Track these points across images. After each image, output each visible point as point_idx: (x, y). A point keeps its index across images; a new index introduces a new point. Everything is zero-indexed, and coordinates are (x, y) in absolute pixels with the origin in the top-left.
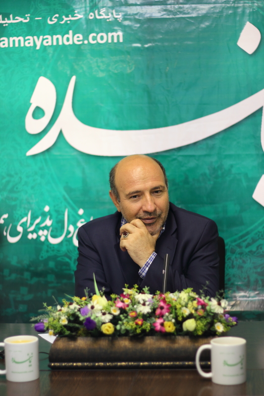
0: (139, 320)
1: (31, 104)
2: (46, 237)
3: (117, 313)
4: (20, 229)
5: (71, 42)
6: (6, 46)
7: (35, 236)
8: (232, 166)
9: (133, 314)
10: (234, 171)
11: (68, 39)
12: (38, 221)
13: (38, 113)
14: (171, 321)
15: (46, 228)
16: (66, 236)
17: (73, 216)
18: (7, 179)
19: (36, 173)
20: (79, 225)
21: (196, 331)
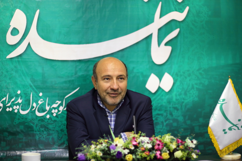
0: (147, 152)
1: (10, 26)
2: (18, 110)
3: (133, 148)
4: (1, 105)
7: (11, 109)
8: (134, 68)
9: (143, 149)
10: (135, 71)
12: (13, 100)
13: (15, 31)
14: (167, 152)
15: (18, 104)
16: (31, 110)
17: (36, 97)
19: (12, 70)
20: (40, 102)
21: (182, 158)
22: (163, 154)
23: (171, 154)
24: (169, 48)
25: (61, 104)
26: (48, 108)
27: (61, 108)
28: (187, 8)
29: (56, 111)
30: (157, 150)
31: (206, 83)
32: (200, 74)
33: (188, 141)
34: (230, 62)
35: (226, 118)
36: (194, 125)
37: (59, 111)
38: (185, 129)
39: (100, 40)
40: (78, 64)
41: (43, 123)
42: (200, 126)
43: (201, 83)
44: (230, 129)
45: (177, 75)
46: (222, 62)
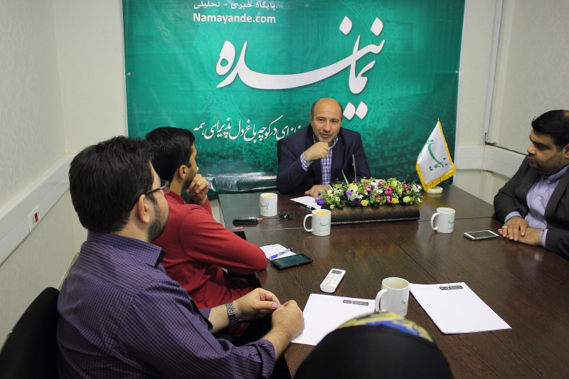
0: (379, 198)
1: (220, 57)
2: (228, 136)
3: (367, 194)
4: (212, 131)
5: (245, 21)
6: (205, 20)
7: (221, 135)
9: (375, 194)
11: (243, 19)
12: (223, 126)
13: (224, 62)
14: (396, 197)
15: (228, 130)
16: (239, 135)
17: (244, 124)
18: (205, 101)
19: (222, 98)
20: (247, 129)
21: (409, 202)
22: (393, 199)
23: (401, 199)
24: (365, 79)
25: (267, 131)
26: (254, 134)
27: (267, 134)
28: (383, 41)
29: (262, 136)
30: (386, 195)
31: (397, 111)
32: (392, 103)
33: (414, 186)
34: (418, 92)
35: (433, 157)
36: (384, 149)
37: (265, 136)
38: (376, 153)
39: (302, 71)
40: (282, 93)
41: (251, 148)
42: (389, 150)
43: (391, 112)
44: (436, 166)
45: (371, 103)
46: (412, 92)
